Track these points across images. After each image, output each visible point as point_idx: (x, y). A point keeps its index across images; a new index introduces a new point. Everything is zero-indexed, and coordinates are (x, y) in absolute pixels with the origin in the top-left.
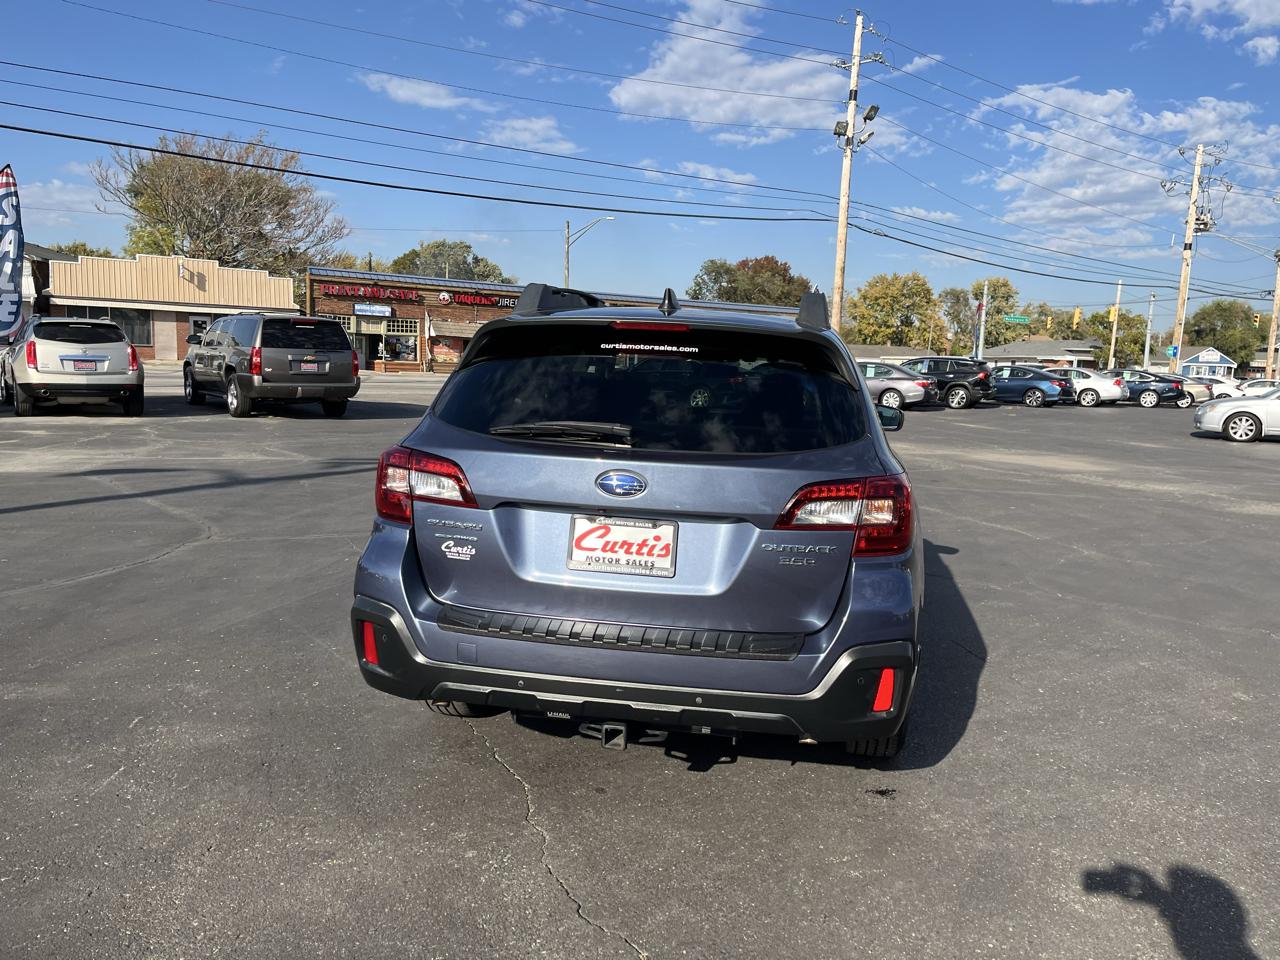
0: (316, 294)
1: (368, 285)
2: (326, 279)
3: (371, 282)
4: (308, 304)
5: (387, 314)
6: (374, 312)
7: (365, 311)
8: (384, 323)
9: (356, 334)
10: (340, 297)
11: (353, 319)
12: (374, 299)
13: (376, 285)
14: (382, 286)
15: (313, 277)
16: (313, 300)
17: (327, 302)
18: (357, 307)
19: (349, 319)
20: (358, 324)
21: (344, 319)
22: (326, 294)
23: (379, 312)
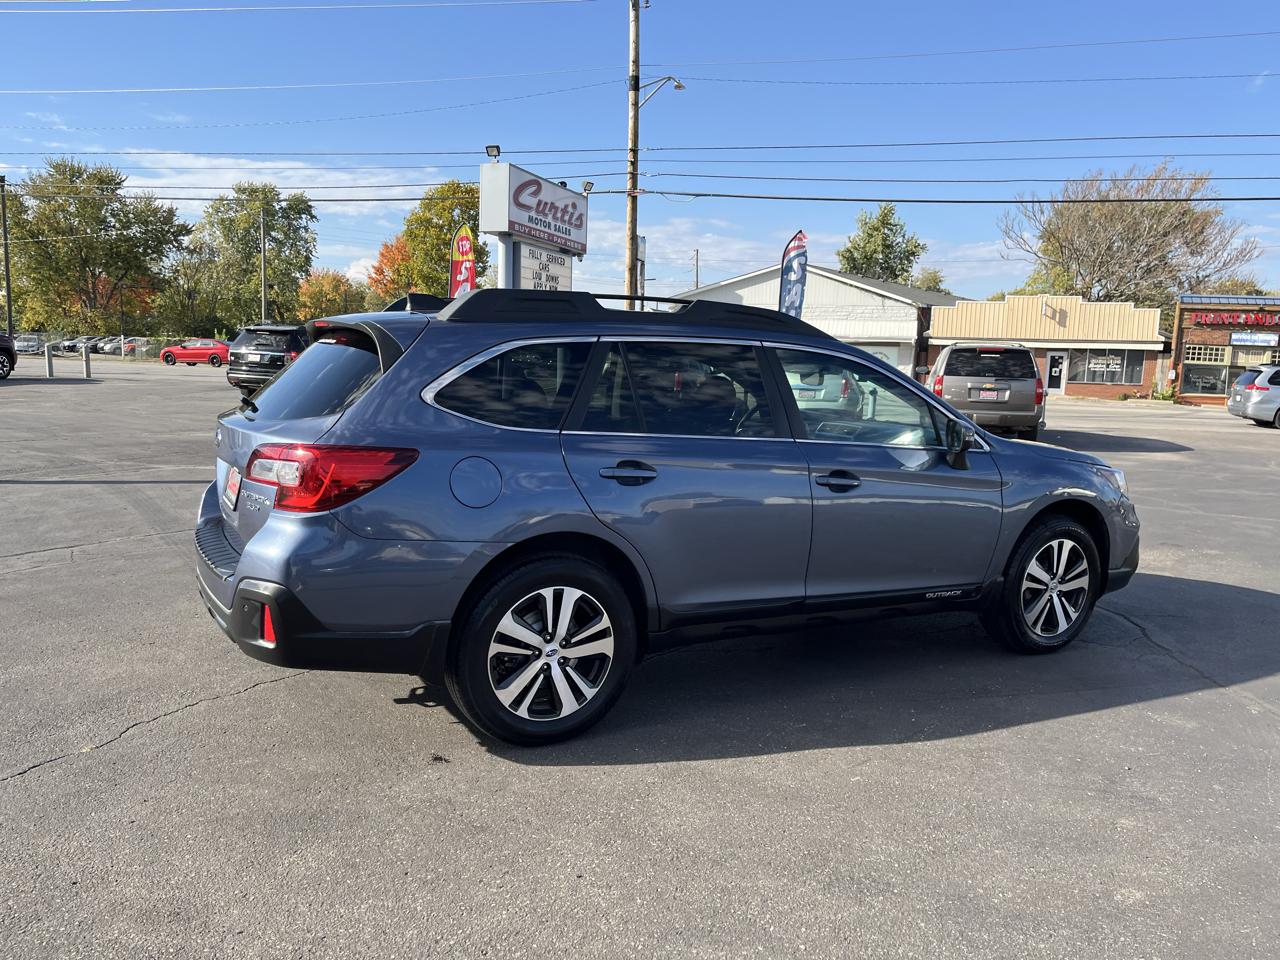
0: (1185, 324)
1: (1252, 311)
2: (1200, 307)
3: (1257, 308)
4: (1175, 335)
5: (1273, 344)
6: (1255, 341)
7: (1247, 340)
8: (1269, 354)
9: (1230, 367)
10: (1214, 326)
11: (1229, 350)
12: (1258, 327)
13: (1261, 310)
14: (1270, 312)
15: (1183, 306)
16: (1181, 330)
17: (1198, 332)
18: (1234, 336)
19: (1223, 350)
20: (1234, 356)
21: (1217, 350)
22: (1198, 324)
23: (1262, 342)
